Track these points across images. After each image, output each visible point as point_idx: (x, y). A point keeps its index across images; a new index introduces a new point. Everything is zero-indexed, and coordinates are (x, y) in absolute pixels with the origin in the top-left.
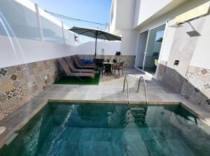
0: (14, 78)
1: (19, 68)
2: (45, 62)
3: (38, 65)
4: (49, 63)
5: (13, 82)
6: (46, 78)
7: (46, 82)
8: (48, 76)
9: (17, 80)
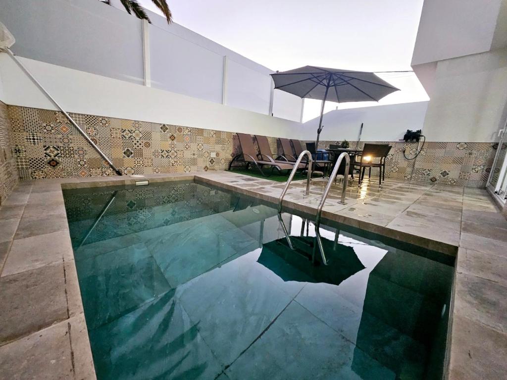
0: (173, 138)
1: (180, 129)
2: (218, 133)
3: (205, 134)
4: (223, 136)
5: (170, 142)
6: (213, 155)
7: (212, 161)
8: (217, 154)
9: (175, 141)
